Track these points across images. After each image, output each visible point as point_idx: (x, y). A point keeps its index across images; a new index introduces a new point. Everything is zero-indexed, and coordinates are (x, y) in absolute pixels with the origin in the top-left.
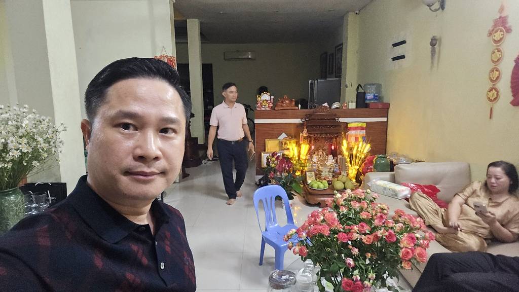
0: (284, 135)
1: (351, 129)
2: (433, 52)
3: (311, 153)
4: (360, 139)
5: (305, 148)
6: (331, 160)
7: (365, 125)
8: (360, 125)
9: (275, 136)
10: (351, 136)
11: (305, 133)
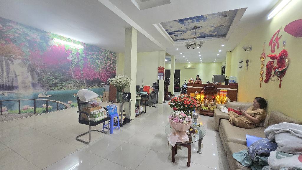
0: (197, 92)
1: (221, 91)
2: (247, 65)
3: (205, 98)
4: (225, 96)
5: (203, 97)
6: (213, 102)
7: (227, 91)
8: (225, 91)
9: (194, 92)
10: (221, 94)
11: (203, 91)
